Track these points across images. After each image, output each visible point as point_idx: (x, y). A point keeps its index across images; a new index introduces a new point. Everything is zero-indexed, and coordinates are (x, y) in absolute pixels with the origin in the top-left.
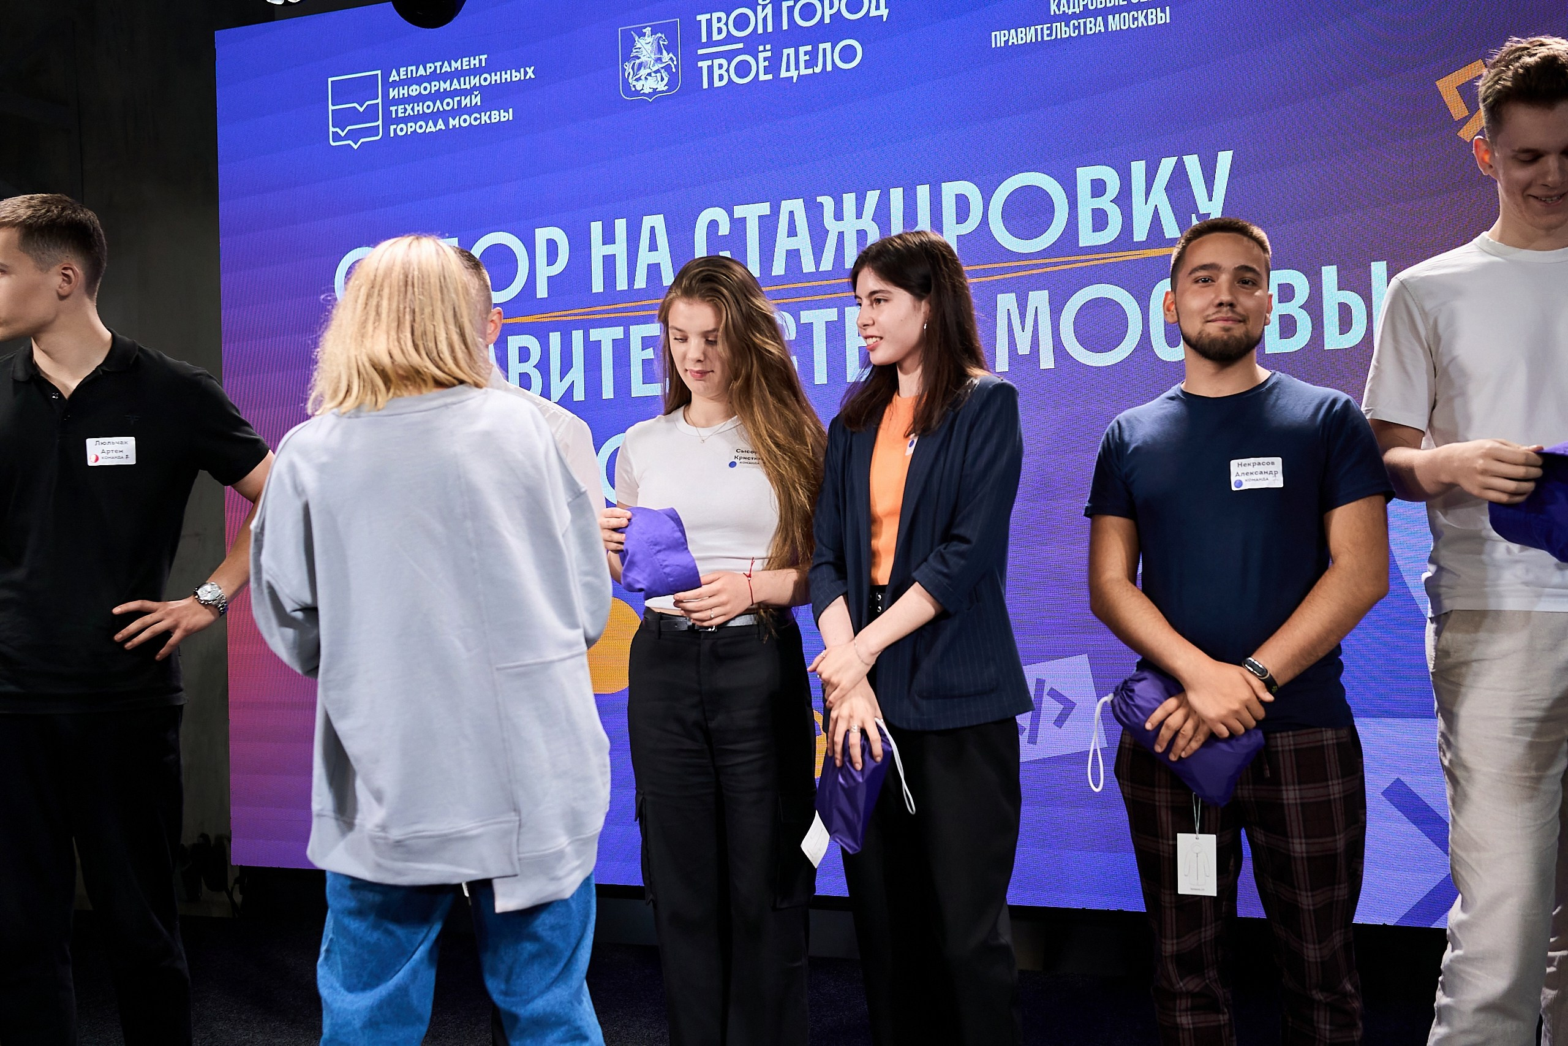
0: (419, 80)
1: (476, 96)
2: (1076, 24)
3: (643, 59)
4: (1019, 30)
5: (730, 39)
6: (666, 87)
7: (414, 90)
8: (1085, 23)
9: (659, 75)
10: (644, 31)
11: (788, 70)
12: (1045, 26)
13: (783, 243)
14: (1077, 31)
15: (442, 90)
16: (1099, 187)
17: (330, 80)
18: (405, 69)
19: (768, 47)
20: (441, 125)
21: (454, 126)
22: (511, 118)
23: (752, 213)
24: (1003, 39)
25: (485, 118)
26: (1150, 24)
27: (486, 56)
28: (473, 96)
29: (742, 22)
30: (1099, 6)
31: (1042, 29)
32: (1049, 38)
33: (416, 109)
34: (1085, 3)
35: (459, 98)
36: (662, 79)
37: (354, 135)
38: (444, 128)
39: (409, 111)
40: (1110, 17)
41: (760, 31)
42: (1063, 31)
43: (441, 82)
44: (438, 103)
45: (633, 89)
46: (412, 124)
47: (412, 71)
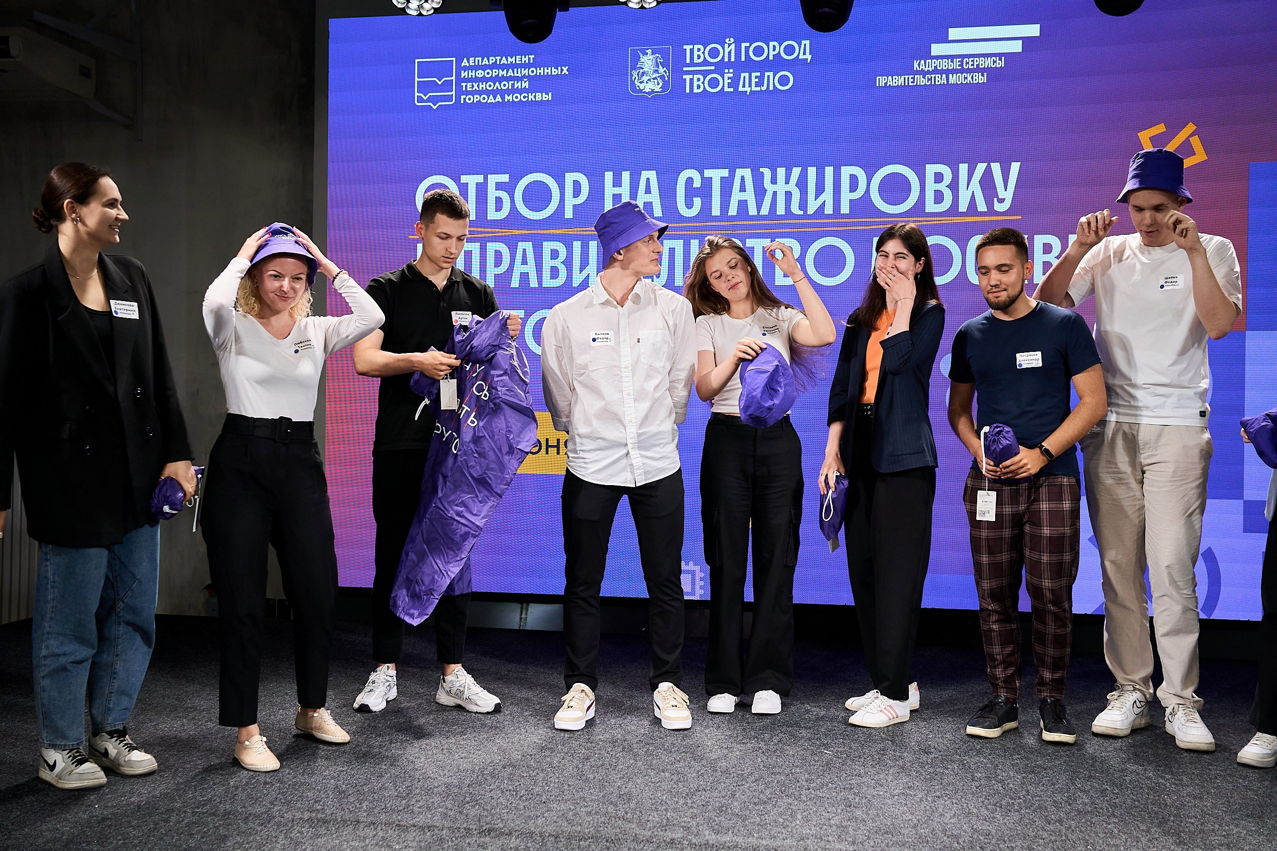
0: (483, 68)
1: (525, 82)
2: (930, 78)
3: (645, 69)
4: (894, 77)
5: (705, 63)
6: (661, 89)
7: (480, 74)
8: (935, 77)
9: (656, 81)
10: (647, 51)
11: (744, 86)
12: (910, 77)
13: (736, 196)
14: (930, 82)
15: (500, 76)
16: (939, 178)
17: (417, 61)
18: (473, 59)
19: (731, 71)
20: (499, 99)
21: (509, 100)
22: (550, 99)
23: (716, 175)
24: (884, 82)
25: (531, 97)
26: (974, 82)
27: (533, 56)
28: (523, 82)
29: (714, 53)
30: (944, 68)
31: (908, 78)
32: (913, 84)
33: (481, 86)
34: (935, 65)
35: (513, 82)
36: (658, 84)
37: (434, 100)
38: (501, 101)
39: (476, 87)
40: (950, 75)
41: (726, 60)
42: (921, 81)
43: (500, 70)
44: (497, 84)
45: (638, 88)
46: (478, 96)
47: (478, 60)
